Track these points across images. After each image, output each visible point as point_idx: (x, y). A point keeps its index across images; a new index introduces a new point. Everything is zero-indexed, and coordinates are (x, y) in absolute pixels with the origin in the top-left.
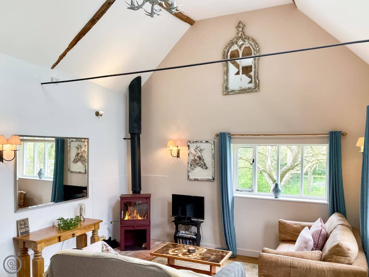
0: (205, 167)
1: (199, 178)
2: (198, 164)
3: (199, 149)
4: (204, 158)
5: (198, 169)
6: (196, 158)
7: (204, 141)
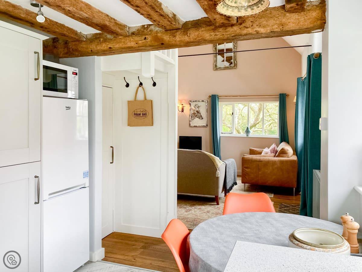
0: (201, 117)
1: (197, 125)
2: (197, 116)
3: (197, 106)
4: (200, 112)
5: (197, 119)
6: (195, 112)
7: (201, 101)
